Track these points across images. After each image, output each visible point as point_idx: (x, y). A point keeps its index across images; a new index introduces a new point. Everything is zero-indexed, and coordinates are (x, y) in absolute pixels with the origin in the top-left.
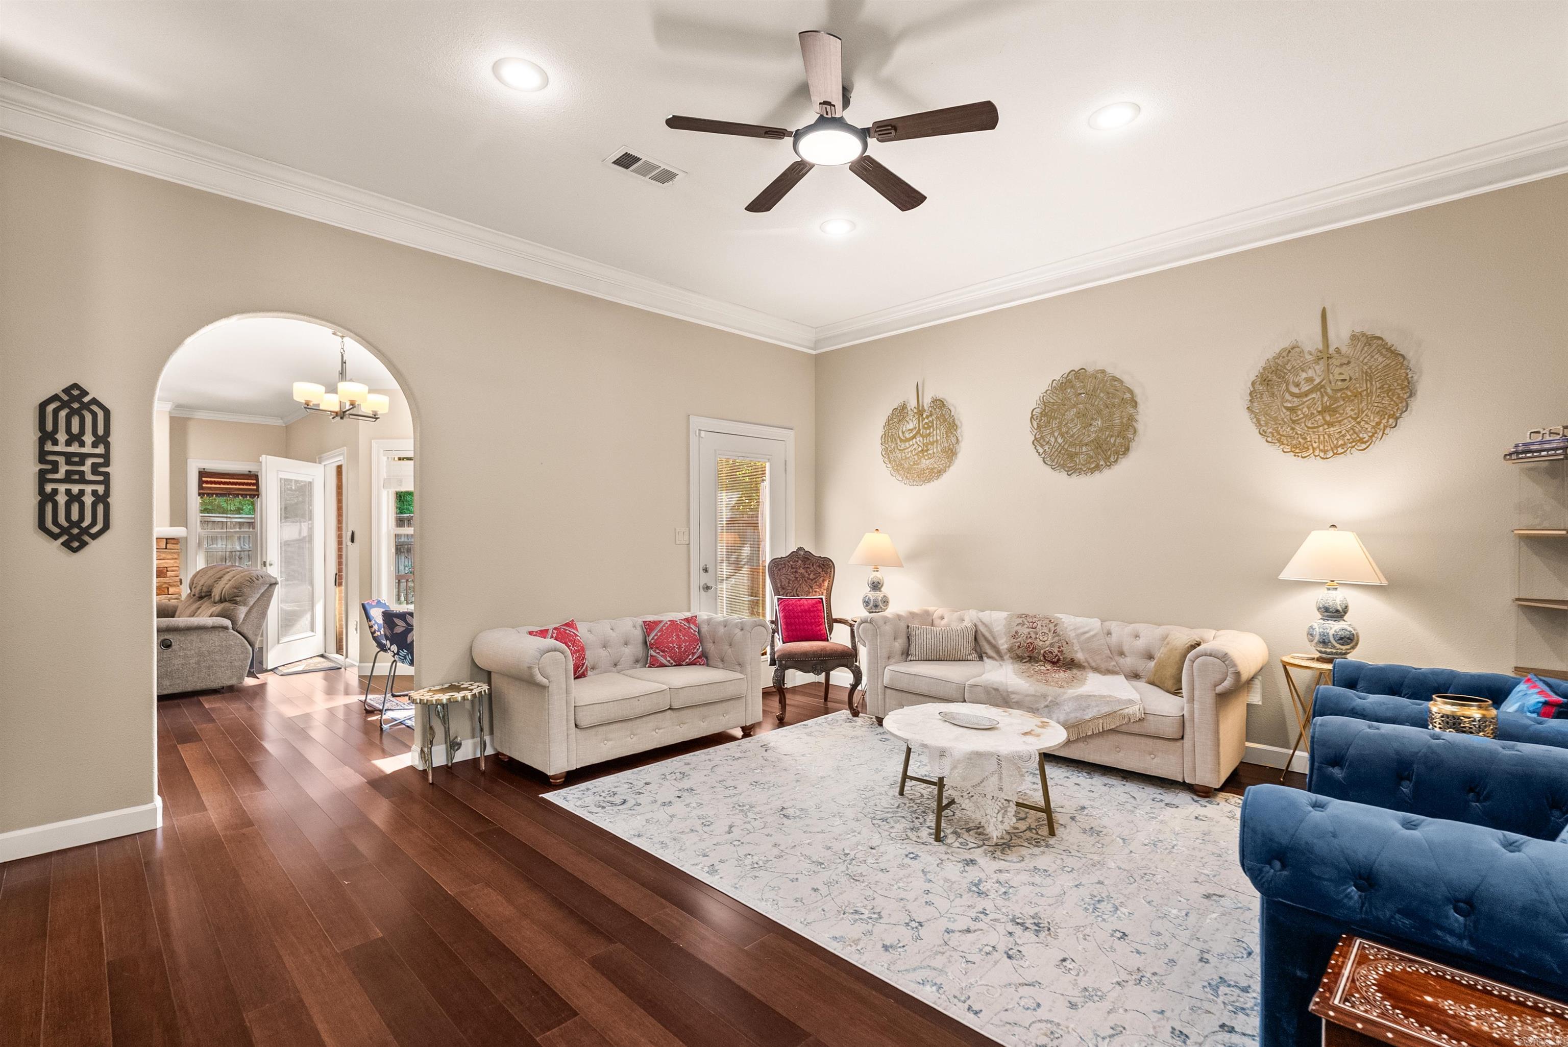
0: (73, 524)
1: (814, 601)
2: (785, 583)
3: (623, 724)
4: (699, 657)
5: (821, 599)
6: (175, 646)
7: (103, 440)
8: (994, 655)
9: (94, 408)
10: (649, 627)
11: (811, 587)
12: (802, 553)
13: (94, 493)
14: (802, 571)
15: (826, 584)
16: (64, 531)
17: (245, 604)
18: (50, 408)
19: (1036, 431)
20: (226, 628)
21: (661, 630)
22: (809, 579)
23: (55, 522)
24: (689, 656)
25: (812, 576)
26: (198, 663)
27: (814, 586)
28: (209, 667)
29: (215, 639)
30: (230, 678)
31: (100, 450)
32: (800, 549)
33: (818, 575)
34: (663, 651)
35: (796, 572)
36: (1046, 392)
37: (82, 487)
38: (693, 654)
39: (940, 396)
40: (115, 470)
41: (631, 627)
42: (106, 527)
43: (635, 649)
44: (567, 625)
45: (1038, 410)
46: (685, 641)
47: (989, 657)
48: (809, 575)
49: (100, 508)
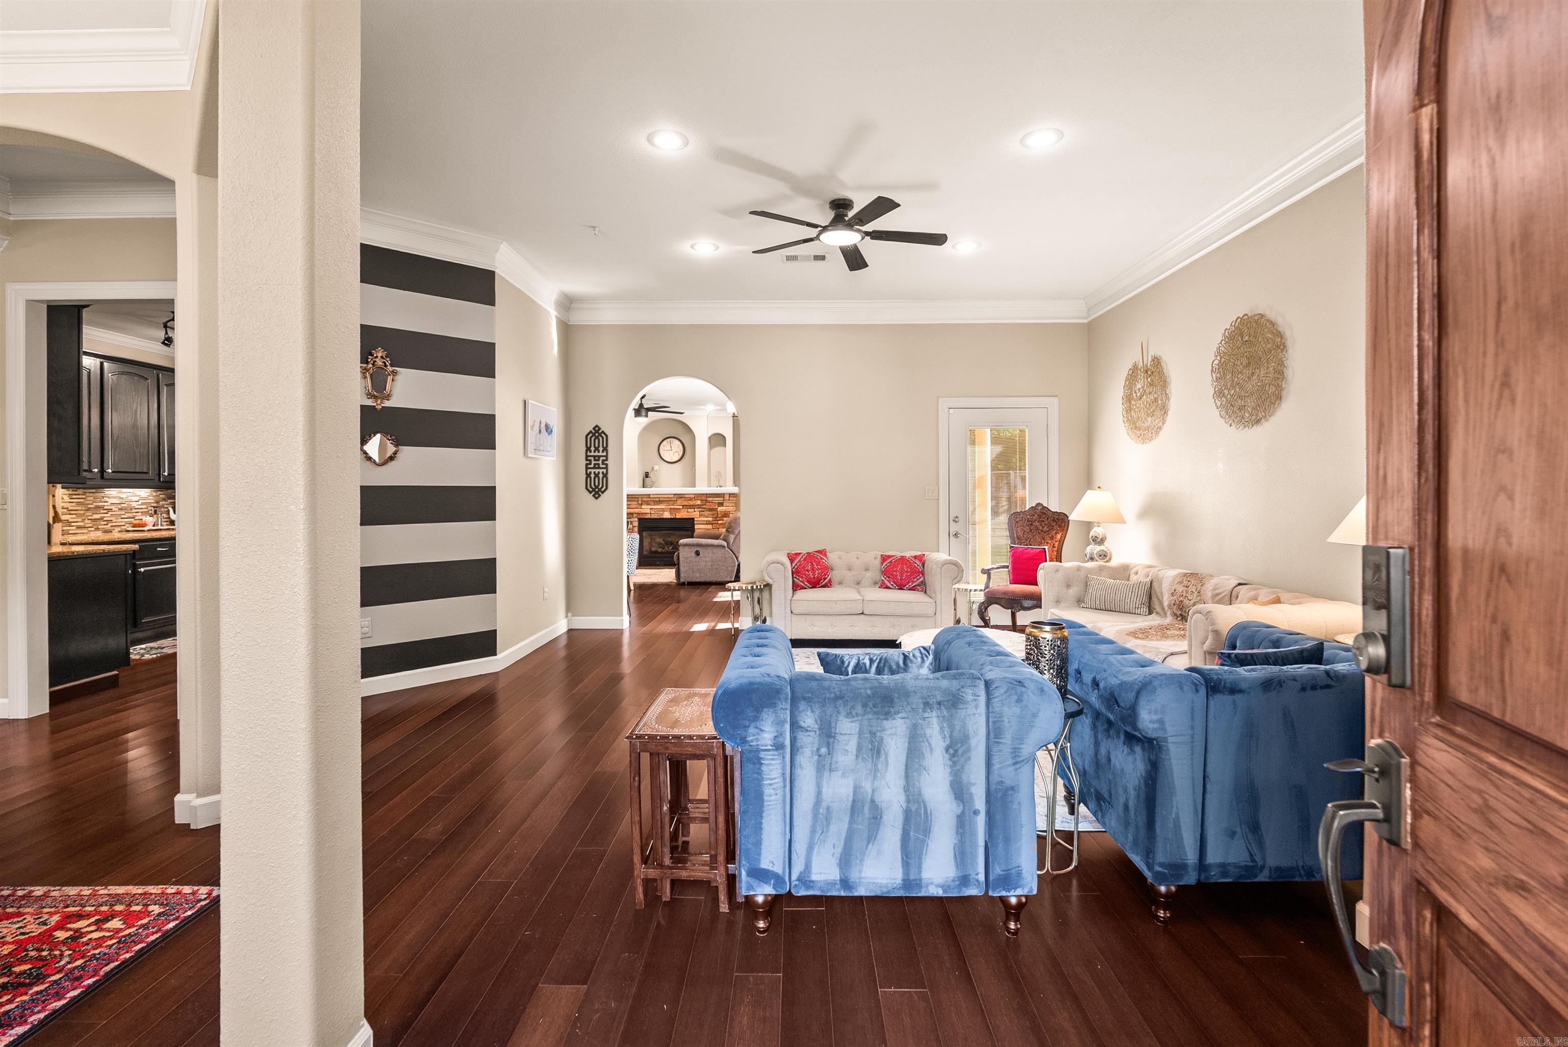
0: (597, 487)
1: (1037, 550)
2: (1021, 534)
3: (826, 617)
4: (918, 585)
5: (1044, 549)
6: (701, 554)
7: (605, 449)
8: (1161, 612)
9: (603, 435)
10: (884, 558)
11: (1044, 539)
12: (1040, 508)
13: (603, 472)
14: (1037, 524)
15: (1059, 536)
16: (594, 490)
17: (733, 534)
18: (589, 437)
19: (1215, 384)
20: (724, 547)
21: (891, 562)
22: (1042, 531)
23: (591, 486)
24: (909, 583)
25: (1045, 529)
26: (711, 566)
27: (1047, 538)
28: (717, 569)
29: (719, 552)
30: (727, 577)
31: (604, 454)
32: (1039, 504)
33: (1051, 528)
34: (889, 577)
35: (1031, 525)
36: (1221, 343)
37: (598, 470)
38: (913, 582)
39: (1158, 354)
40: (610, 462)
41: (872, 558)
42: (607, 488)
43: (875, 573)
44: (818, 552)
45: (1216, 362)
46: (907, 572)
47: (1157, 613)
48: (1043, 527)
49: (605, 479)
